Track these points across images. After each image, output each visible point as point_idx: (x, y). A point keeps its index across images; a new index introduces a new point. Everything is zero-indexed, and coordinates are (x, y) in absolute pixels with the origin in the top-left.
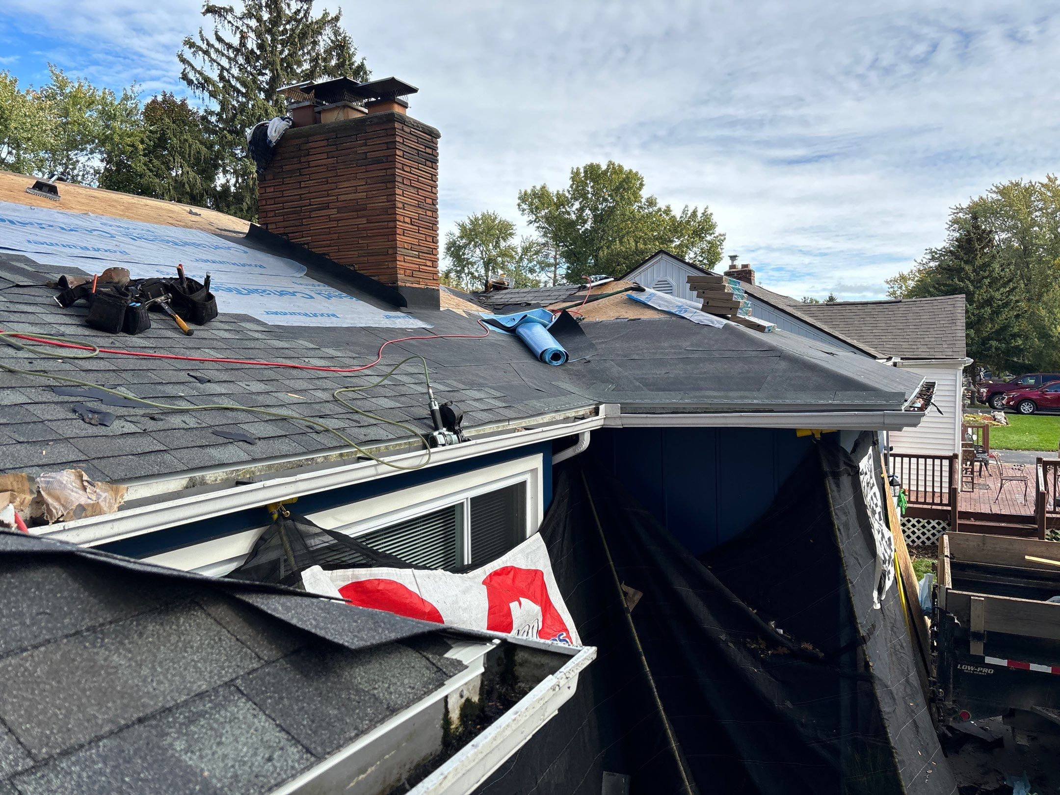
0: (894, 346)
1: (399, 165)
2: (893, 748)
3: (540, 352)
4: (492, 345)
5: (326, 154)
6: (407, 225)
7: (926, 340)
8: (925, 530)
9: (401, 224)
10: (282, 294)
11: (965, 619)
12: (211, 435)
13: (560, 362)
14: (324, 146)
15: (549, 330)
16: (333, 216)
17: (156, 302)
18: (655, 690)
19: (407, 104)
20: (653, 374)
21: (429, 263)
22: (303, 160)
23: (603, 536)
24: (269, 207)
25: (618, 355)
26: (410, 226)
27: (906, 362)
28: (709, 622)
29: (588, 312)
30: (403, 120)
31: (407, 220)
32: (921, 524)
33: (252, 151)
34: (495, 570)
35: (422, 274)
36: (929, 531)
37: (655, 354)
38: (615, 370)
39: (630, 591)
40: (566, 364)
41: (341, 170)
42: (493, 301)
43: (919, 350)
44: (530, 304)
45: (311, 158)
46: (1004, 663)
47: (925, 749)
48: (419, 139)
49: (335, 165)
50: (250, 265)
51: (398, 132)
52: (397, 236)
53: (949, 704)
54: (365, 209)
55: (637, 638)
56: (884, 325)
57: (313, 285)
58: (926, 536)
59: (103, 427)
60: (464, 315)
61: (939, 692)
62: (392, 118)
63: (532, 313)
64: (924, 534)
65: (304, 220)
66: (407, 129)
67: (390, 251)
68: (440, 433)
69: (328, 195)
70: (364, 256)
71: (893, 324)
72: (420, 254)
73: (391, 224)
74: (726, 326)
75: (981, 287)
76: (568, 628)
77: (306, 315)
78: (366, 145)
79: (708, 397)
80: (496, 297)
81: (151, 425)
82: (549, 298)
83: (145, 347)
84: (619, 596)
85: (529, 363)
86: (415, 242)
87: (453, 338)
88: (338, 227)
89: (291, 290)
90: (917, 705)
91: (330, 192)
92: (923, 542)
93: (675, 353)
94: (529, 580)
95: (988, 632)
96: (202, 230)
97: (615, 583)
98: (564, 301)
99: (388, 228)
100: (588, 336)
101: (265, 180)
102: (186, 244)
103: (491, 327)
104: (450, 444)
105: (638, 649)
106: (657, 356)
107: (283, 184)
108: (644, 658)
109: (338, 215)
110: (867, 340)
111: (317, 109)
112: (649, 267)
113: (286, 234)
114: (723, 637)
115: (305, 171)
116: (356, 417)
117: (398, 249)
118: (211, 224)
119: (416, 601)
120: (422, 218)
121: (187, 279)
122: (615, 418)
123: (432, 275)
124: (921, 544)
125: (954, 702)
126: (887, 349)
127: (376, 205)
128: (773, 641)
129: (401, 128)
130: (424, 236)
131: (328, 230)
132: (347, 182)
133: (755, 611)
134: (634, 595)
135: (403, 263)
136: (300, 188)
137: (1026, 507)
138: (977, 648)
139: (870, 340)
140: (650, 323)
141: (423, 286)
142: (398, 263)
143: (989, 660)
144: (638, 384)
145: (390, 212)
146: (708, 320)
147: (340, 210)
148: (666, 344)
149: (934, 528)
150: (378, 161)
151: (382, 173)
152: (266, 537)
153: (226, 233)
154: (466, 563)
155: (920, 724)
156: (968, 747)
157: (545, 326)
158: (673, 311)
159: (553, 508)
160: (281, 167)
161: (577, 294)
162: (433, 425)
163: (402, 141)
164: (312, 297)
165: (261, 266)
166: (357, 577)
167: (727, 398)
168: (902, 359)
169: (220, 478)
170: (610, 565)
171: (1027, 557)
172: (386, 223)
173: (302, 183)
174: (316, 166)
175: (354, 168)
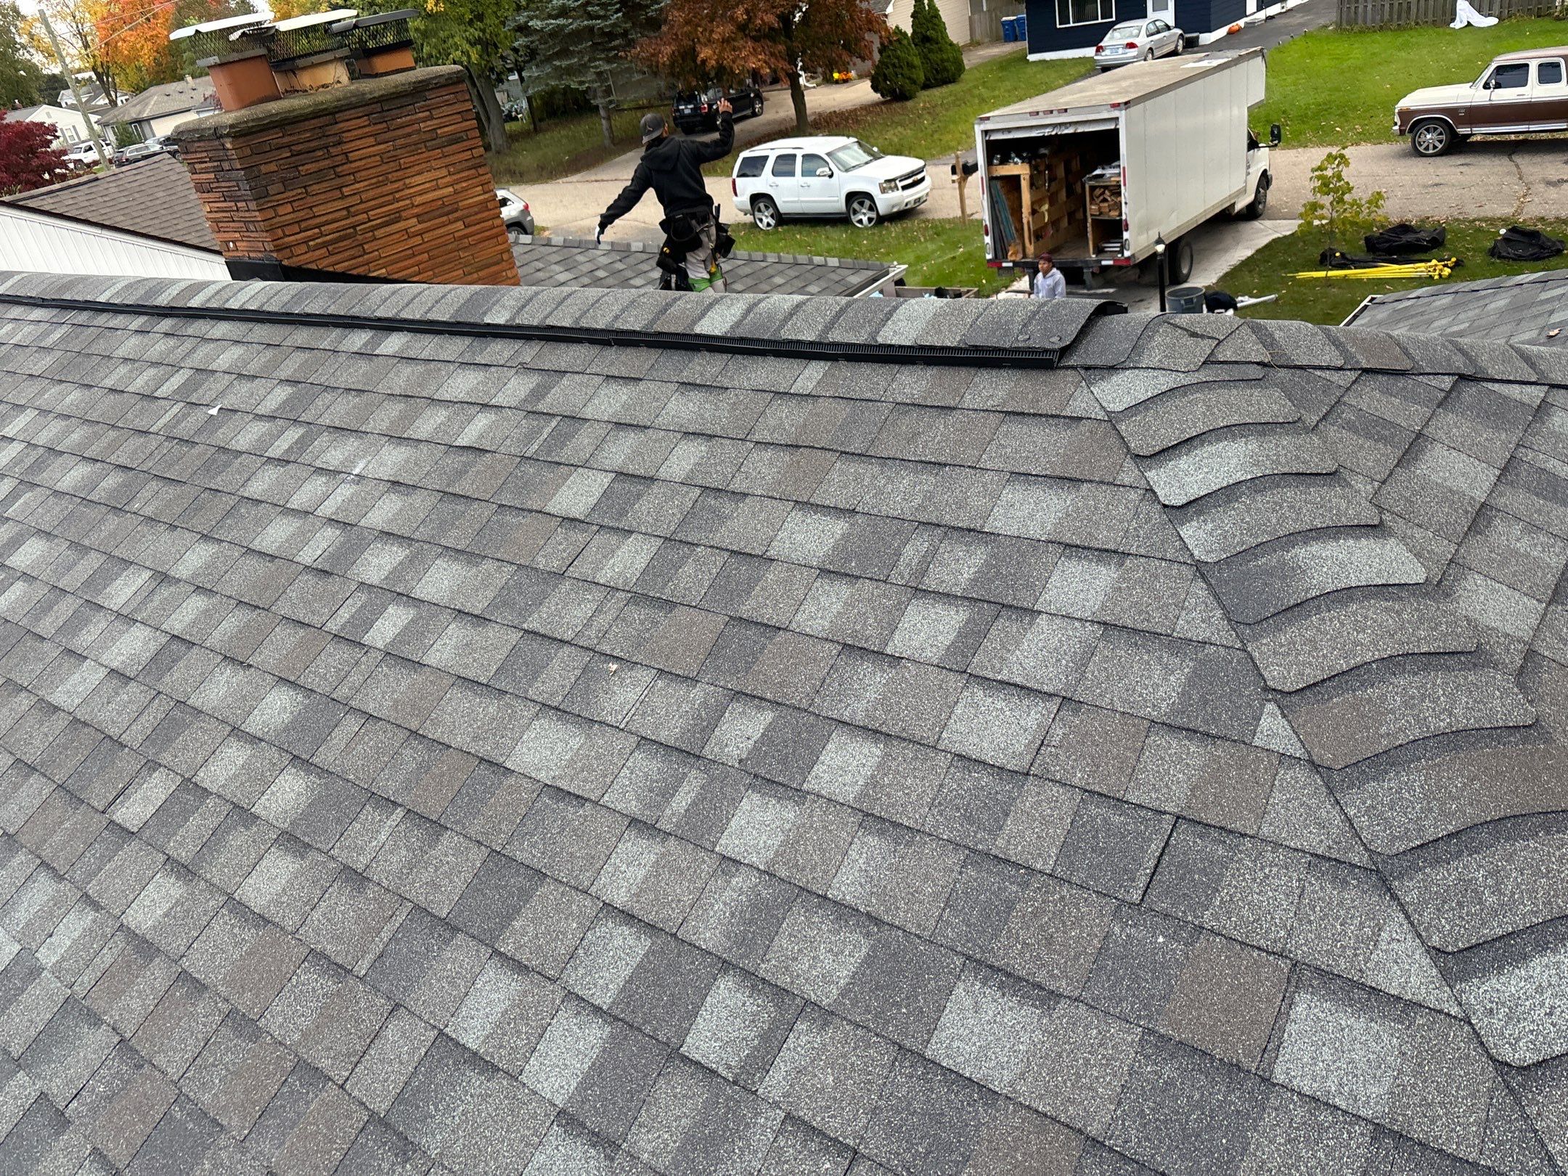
5: (372, 138)
16: (413, 230)
22: (333, 151)
45: (347, 147)
54: (456, 210)
67: (505, 256)
78: (433, 118)
101: (268, 195)
127: (472, 200)
131: (410, 252)
132: (419, 177)
136: (344, 197)
147: (420, 218)
150: (456, 139)
151: (466, 156)
173: (344, 189)
174: (361, 159)
175: (424, 155)
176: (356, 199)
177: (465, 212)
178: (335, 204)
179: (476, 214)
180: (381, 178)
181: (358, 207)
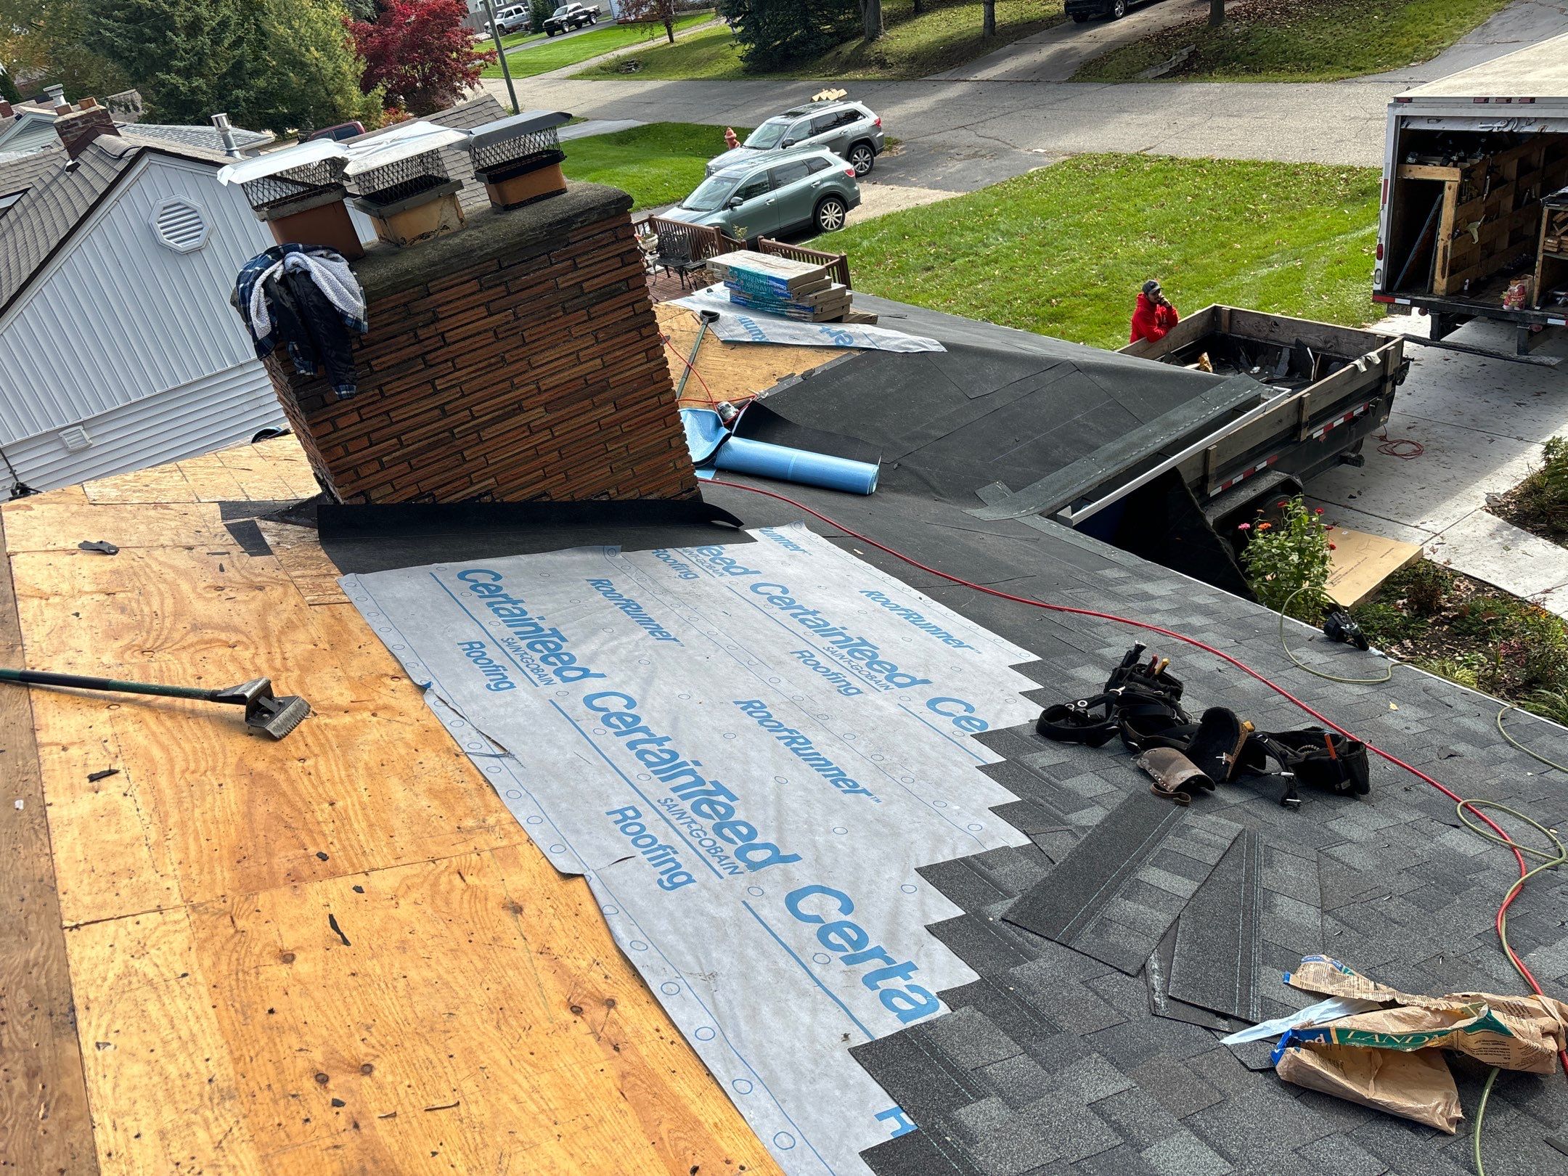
5: (483, 309)
14: (473, 293)
16: (538, 423)
25: (910, 439)
37: (950, 418)
38: (955, 462)
40: (879, 481)
41: (532, 331)
45: (445, 325)
65: (467, 453)
70: (623, 470)
78: (576, 269)
88: (553, 438)
93: (971, 409)
99: (660, 405)
106: (960, 422)
107: (383, 398)
109: (549, 417)
112: (131, 185)
115: (440, 355)
127: (628, 374)
132: (551, 352)
136: (436, 392)
140: (836, 371)
142: (689, 454)
150: (607, 294)
151: (626, 313)
158: (831, 342)
160: (367, 363)
173: (437, 382)
174: (464, 339)
175: (561, 320)
176: (455, 393)
177: (619, 390)
178: (425, 402)
179: (635, 391)
180: (493, 360)
181: (457, 403)
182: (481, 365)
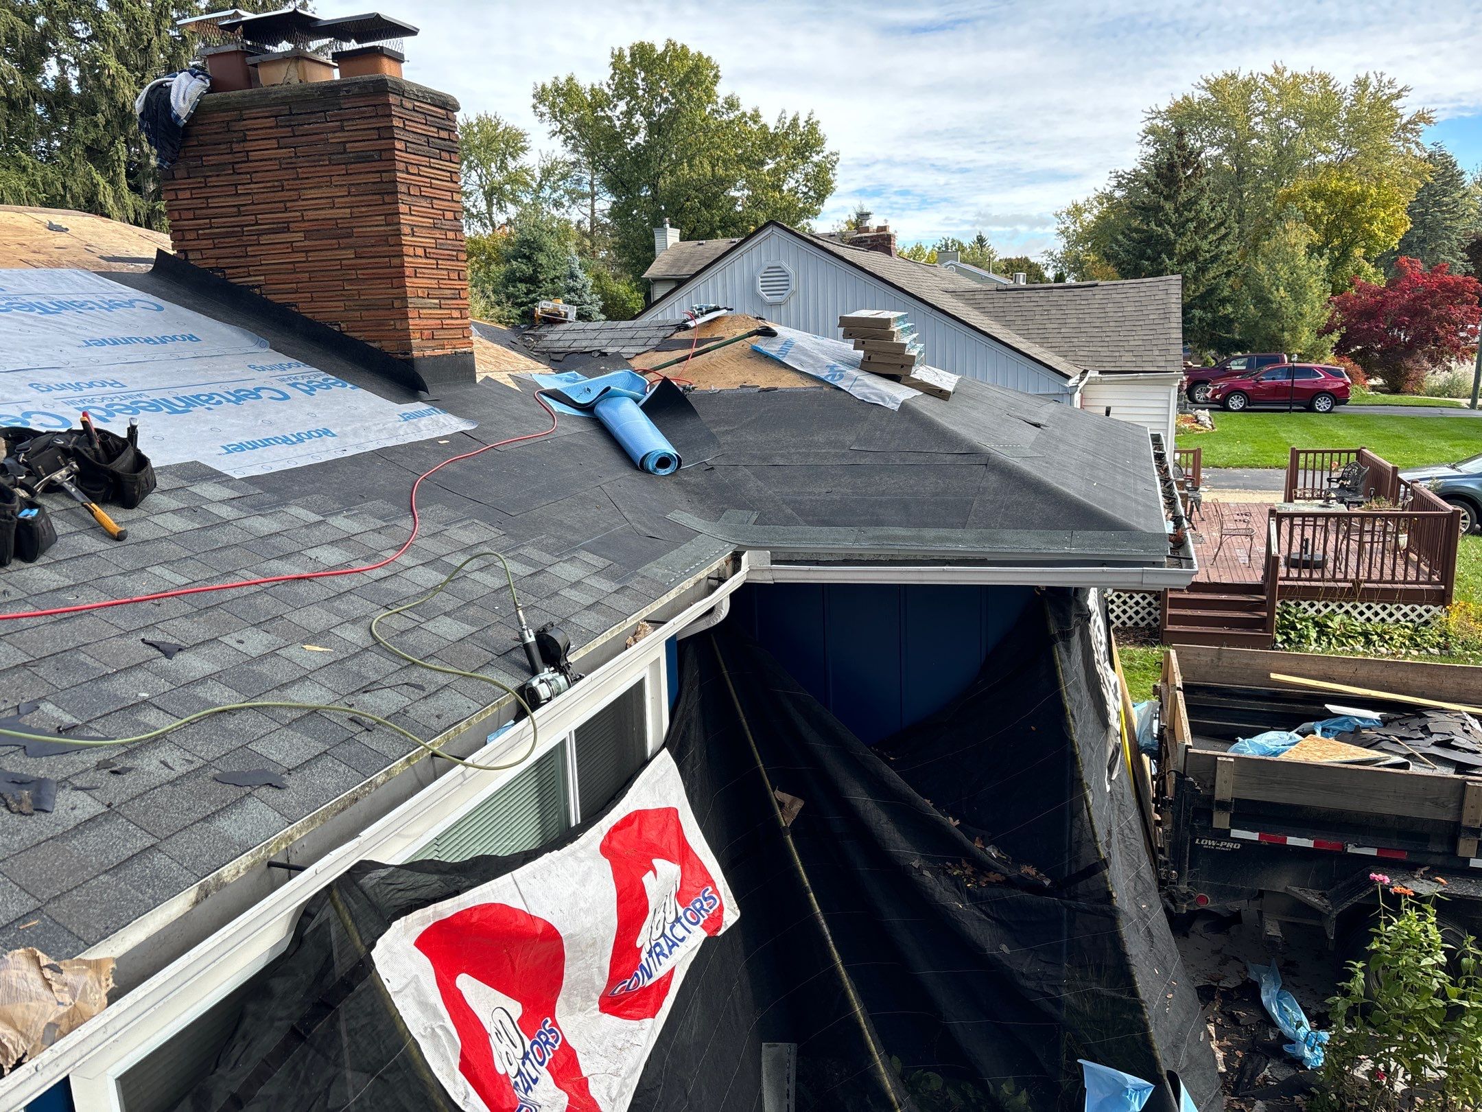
0: (1089, 354)
1: (400, 166)
2: (1143, 1002)
3: (641, 456)
4: (567, 448)
5: (274, 141)
6: (420, 260)
7: (1132, 343)
8: (1126, 607)
9: (410, 259)
10: (239, 397)
11: (1208, 785)
12: (213, 784)
13: (668, 471)
14: (271, 128)
15: (643, 408)
16: (298, 244)
17: (54, 482)
18: (830, 938)
19: (402, 55)
20: (810, 493)
21: (456, 314)
22: (236, 147)
23: (746, 727)
24: (186, 223)
25: (754, 457)
26: (425, 261)
27: (1106, 377)
28: (898, 843)
29: (697, 371)
30: (401, 89)
31: (420, 252)
32: (1122, 600)
33: (147, 130)
34: (614, 823)
35: (446, 332)
36: (1131, 608)
37: (808, 455)
38: (753, 485)
39: (786, 798)
40: (679, 472)
41: (305, 170)
42: (546, 344)
43: (1123, 359)
44: (605, 354)
45: (249, 146)
46: (1255, 836)
47: (1162, 964)
48: (428, 118)
49: (294, 160)
50: (174, 338)
51: (395, 111)
52: (407, 279)
53: (1183, 888)
54: (350, 236)
55: (801, 868)
56: (1075, 320)
57: (281, 367)
58: (1127, 615)
59: (43, 815)
60: (513, 385)
61: (1172, 874)
62: (382, 88)
63: (616, 378)
64: (1124, 612)
65: (249, 249)
66: (408, 105)
67: (397, 304)
68: (541, 682)
69: (286, 210)
70: (354, 310)
71: (1087, 320)
72: (443, 302)
73: (395, 261)
74: (904, 406)
75: (1184, 234)
76: (714, 878)
77: (286, 440)
78: (344, 130)
79: (896, 538)
80: (551, 337)
81: (117, 789)
82: (633, 342)
83: (59, 589)
84: (774, 812)
85: (626, 474)
86: (434, 284)
87: (509, 447)
88: (307, 261)
89: (250, 386)
90: (1150, 907)
91: (288, 205)
92: (1124, 623)
93: (836, 455)
94: (660, 826)
95: (1236, 799)
96: (78, 266)
97: (767, 792)
98: (658, 349)
99: (390, 267)
100: (704, 419)
101: (174, 178)
102: (61, 307)
103: (557, 407)
104: (558, 694)
105: (803, 884)
106: (811, 461)
107: (206, 186)
108: (812, 894)
109: (307, 243)
110: (1053, 345)
111: (251, 60)
112: (755, 245)
113: (221, 269)
114: (916, 864)
115: (243, 167)
116: (414, 676)
117: (409, 300)
118: (88, 248)
119: (523, 921)
120: (441, 244)
121: (98, 431)
122: (763, 571)
123: (460, 331)
124: (1120, 626)
125: (1189, 884)
126: (1081, 358)
127: (369, 229)
128: (981, 867)
129: (398, 103)
130: (445, 272)
131: (291, 266)
132: (316, 191)
133: (957, 822)
134: (792, 804)
135: (417, 321)
136: (237, 194)
137: (1251, 570)
138: (1221, 820)
139: (1057, 344)
140: (792, 395)
141: (448, 351)
142: (411, 321)
143: (1236, 833)
144: (789, 511)
145: (392, 240)
146: (876, 395)
147: (308, 234)
148: (820, 438)
149: (1137, 603)
150: (363, 158)
151: (374, 178)
152: (314, 910)
153: (117, 267)
154: (573, 824)
155: (1155, 932)
156: (1199, 926)
157: (637, 401)
158: (822, 376)
159: (681, 706)
160: (201, 157)
161: (675, 337)
162: (527, 663)
163: (401, 125)
164: (286, 397)
165: (191, 338)
166: (441, 914)
167: (921, 539)
168: (1101, 372)
169: (243, 866)
170: (759, 768)
171: (1273, 676)
172: (387, 259)
174: (261, 160)
175: (327, 168)
176: (249, 198)
177: (360, 241)
178: (228, 199)
179: (373, 246)
180: (276, 184)
181: (248, 208)
182: (269, 185)
